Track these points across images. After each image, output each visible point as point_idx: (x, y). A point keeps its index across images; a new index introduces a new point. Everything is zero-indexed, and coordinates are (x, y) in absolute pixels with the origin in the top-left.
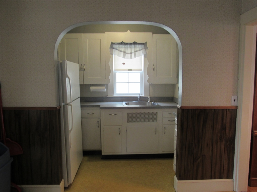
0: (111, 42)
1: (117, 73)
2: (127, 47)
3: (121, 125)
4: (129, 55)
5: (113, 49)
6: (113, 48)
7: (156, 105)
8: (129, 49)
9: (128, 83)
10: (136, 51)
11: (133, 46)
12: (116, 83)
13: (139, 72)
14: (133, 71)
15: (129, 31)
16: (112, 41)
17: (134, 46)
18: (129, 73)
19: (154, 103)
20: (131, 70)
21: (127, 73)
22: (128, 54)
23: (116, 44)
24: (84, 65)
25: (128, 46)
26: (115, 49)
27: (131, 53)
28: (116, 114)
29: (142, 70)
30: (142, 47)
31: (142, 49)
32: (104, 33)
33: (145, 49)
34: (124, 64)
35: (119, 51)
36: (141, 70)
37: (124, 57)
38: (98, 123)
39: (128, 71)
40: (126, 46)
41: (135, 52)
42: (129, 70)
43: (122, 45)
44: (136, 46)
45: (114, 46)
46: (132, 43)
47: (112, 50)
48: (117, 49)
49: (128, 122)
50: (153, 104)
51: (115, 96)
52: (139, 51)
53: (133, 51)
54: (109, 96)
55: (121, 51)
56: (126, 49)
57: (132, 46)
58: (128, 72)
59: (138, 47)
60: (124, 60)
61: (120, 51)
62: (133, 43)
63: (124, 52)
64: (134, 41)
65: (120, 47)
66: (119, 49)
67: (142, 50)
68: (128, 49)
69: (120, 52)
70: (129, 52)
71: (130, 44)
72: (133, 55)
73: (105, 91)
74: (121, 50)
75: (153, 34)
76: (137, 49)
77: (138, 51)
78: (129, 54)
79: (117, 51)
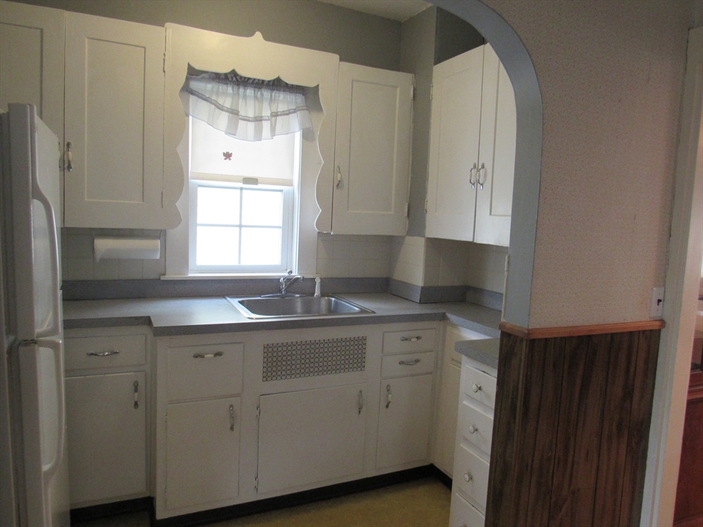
0: (189, 64)
1: (200, 189)
2: (245, 97)
3: (238, 395)
4: (251, 126)
5: (192, 98)
6: (192, 92)
7: (358, 313)
8: (251, 103)
9: (240, 226)
10: (275, 115)
11: (266, 93)
12: (196, 225)
13: (281, 191)
14: (259, 186)
15: (258, 35)
16: (191, 64)
17: (271, 96)
18: (244, 191)
19: (339, 301)
20: (254, 181)
21: (239, 191)
22: (246, 119)
23: (204, 78)
24: (68, 144)
25: (250, 92)
26: (198, 96)
27: (258, 119)
28: (218, 354)
29: (292, 185)
30: (296, 103)
31: (298, 111)
32: (162, 25)
33: (307, 110)
34: (228, 156)
35: (215, 105)
36: (290, 183)
37: (232, 131)
38: (136, 390)
39: (241, 185)
40: (241, 90)
41: (274, 118)
42: (248, 180)
43: (227, 84)
44: (277, 94)
45: (195, 85)
46: (263, 81)
47: (188, 100)
48: (206, 99)
49: (266, 378)
50: (336, 303)
51: (192, 275)
52: (287, 114)
53: (266, 113)
54: (170, 276)
55: (221, 108)
56: (241, 100)
57: (262, 95)
58: (242, 189)
59: (284, 101)
60: (230, 143)
61: (218, 108)
62: (269, 81)
63: (234, 112)
64: (276, 77)
65: (217, 93)
66: (214, 98)
67: (295, 111)
68: (249, 104)
69: (217, 110)
70: (251, 114)
71: (258, 84)
72: (266, 125)
73: (158, 257)
74: (221, 101)
75: (341, 60)
76: (282, 107)
77: (284, 115)
78: (249, 121)
79: (204, 107)
